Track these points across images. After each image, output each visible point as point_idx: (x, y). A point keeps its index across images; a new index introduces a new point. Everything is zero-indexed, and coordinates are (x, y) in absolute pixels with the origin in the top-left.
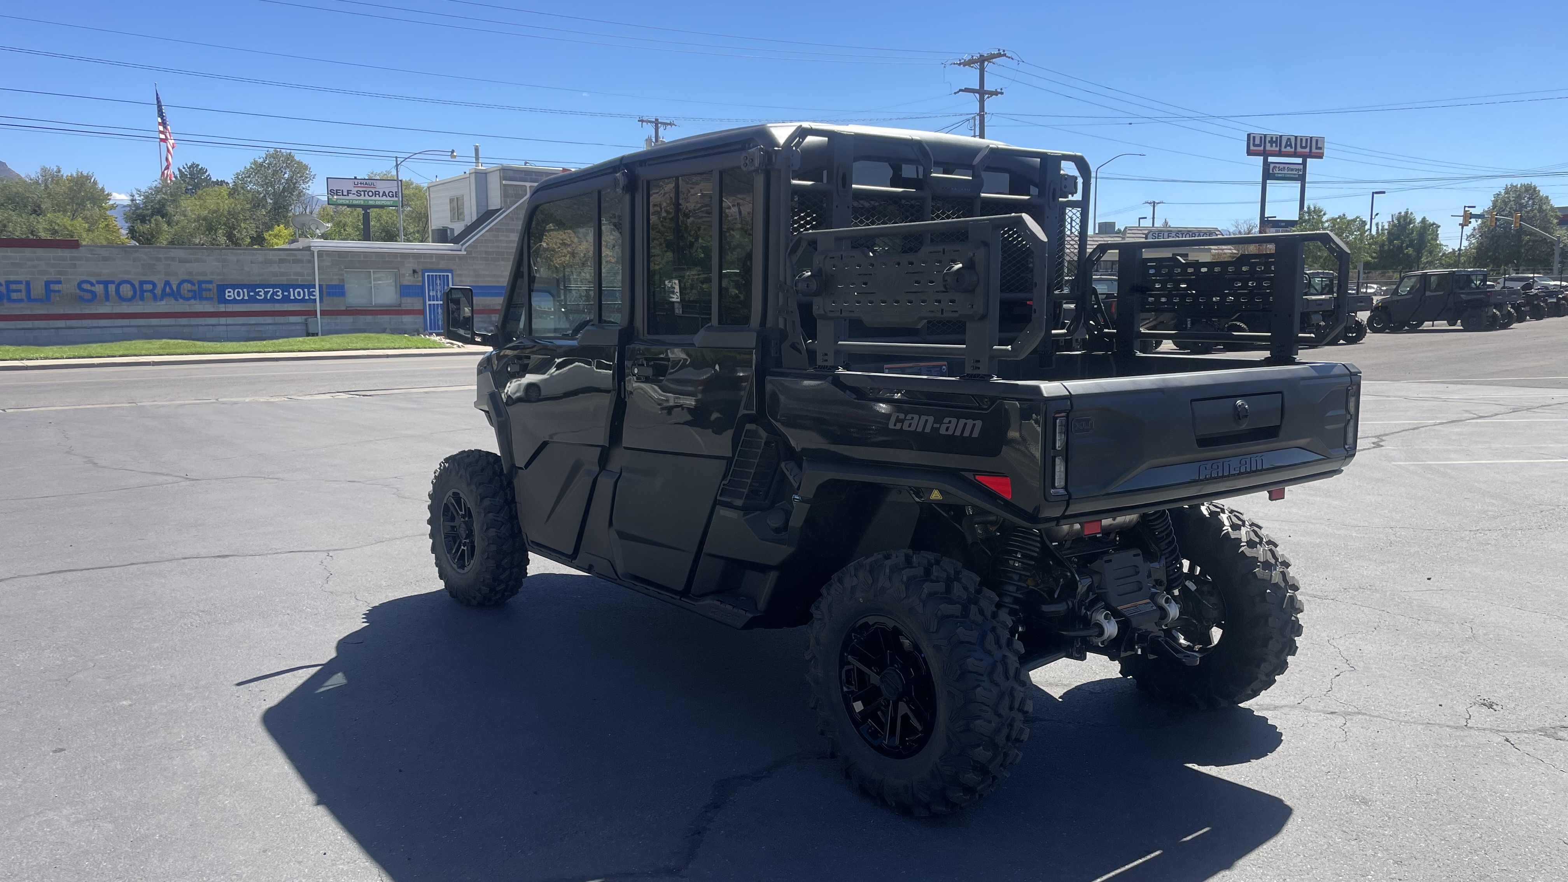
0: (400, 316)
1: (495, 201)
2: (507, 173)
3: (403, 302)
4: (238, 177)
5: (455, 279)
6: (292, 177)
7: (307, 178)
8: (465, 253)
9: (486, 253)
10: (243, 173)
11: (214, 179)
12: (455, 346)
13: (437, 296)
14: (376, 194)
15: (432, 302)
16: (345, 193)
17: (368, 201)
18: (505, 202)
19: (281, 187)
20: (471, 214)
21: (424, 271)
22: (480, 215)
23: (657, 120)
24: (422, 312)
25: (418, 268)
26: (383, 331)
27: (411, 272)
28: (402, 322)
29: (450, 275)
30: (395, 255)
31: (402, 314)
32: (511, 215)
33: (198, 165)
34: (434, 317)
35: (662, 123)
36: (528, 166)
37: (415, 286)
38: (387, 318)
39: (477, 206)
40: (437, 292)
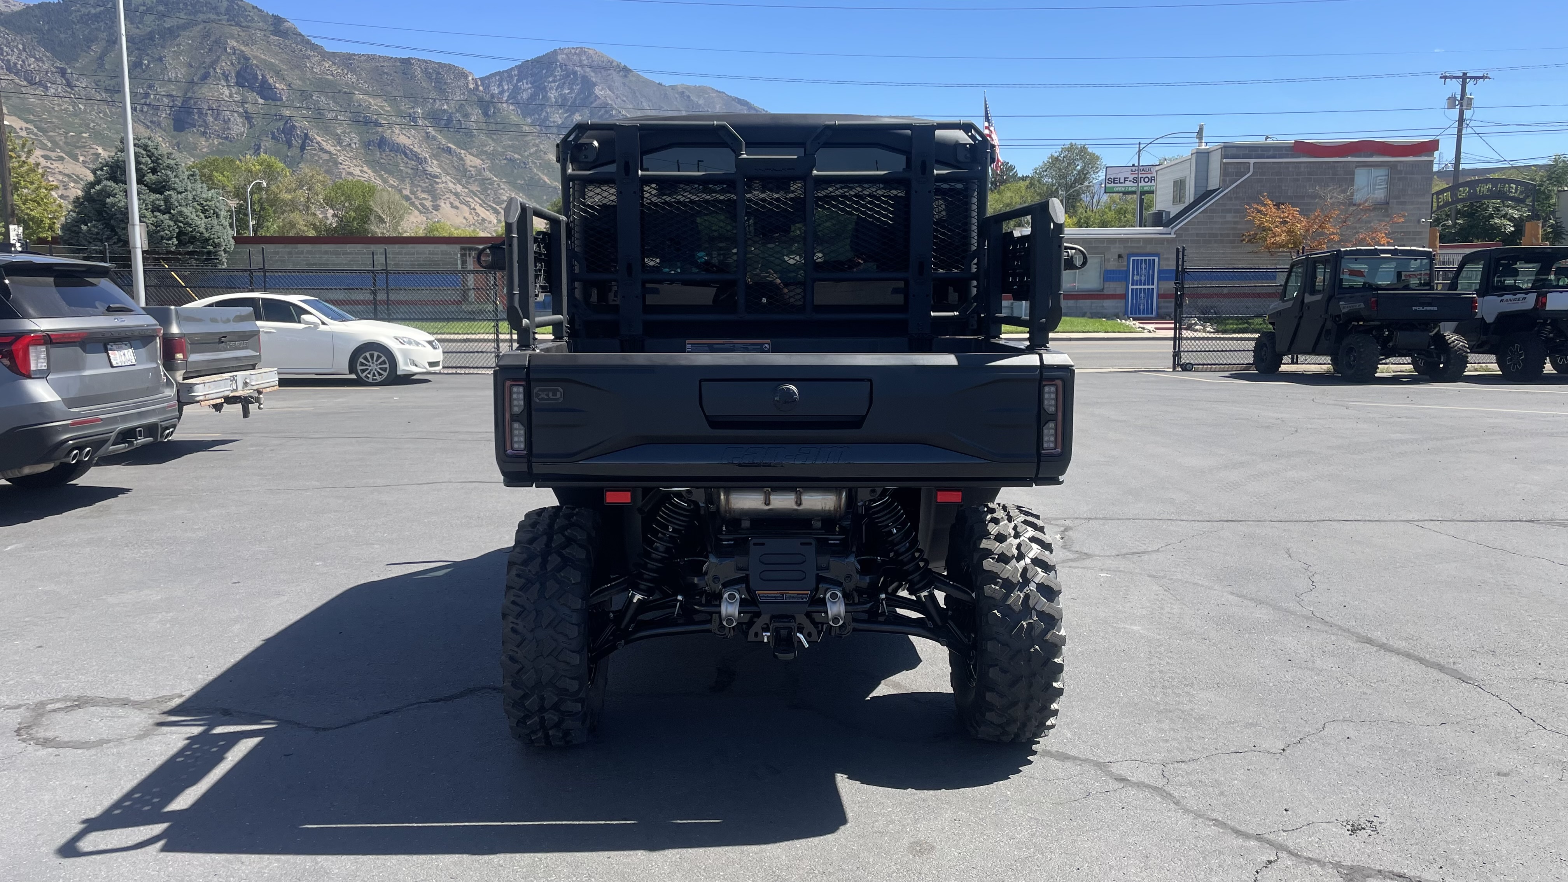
0: (1102, 301)
1: (1214, 182)
2: (1229, 150)
3: (1106, 286)
4: (1036, 172)
5: (1161, 263)
6: (1084, 168)
7: (1097, 168)
8: (1174, 236)
9: (1197, 235)
10: (1041, 168)
11: (1020, 175)
12: (1146, 331)
13: (1141, 280)
14: (1152, 180)
15: (1135, 287)
16: (1122, 180)
17: (1143, 187)
18: (1224, 181)
19: (1073, 178)
20: (1190, 196)
21: (1130, 255)
22: (1197, 196)
23: (1465, 74)
24: (1124, 297)
25: (1122, 251)
26: (1083, 315)
27: (1117, 257)
28: (1103, 306)
29: (1156, 259)
30: (1101, 241)
31: (1104, 299)
32: (1229, 195)
33: (1008, 163)
34: (1136, 302)
35: (1471, 78)
36: (1269, 141)
37: (1119, 271)
38: (1088, 302)
39: (1195, 187)
40: (1141, 276)
